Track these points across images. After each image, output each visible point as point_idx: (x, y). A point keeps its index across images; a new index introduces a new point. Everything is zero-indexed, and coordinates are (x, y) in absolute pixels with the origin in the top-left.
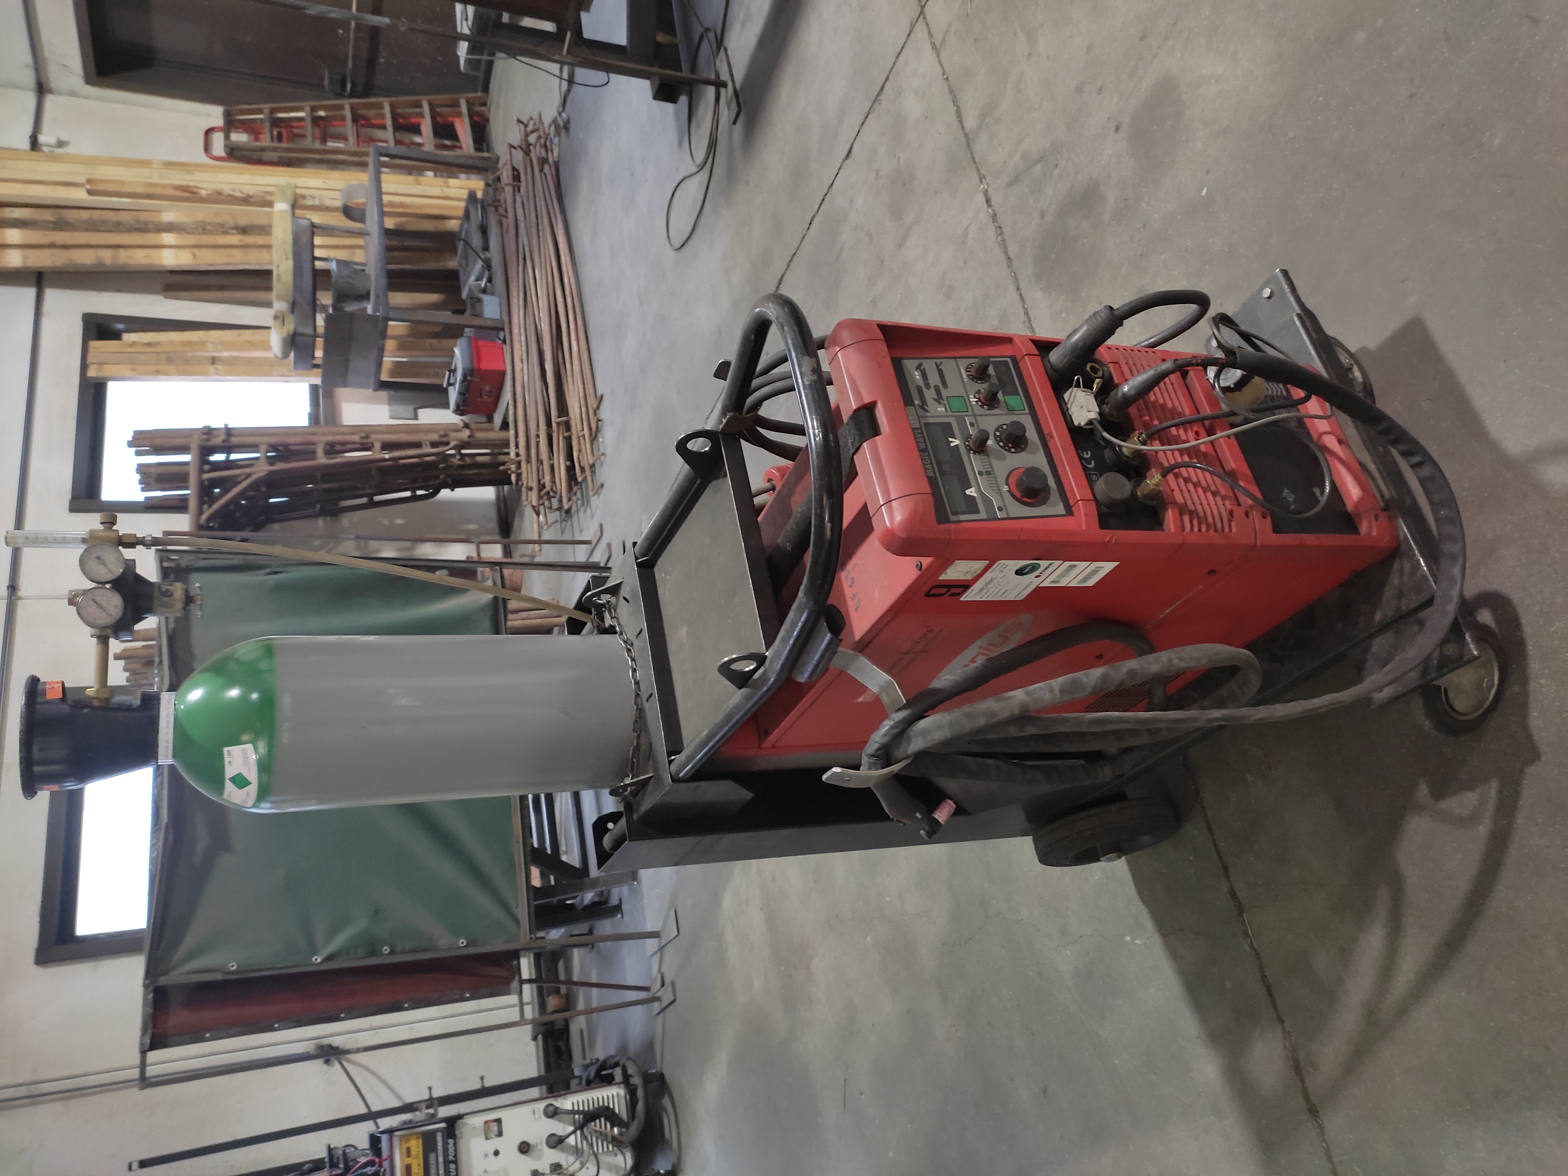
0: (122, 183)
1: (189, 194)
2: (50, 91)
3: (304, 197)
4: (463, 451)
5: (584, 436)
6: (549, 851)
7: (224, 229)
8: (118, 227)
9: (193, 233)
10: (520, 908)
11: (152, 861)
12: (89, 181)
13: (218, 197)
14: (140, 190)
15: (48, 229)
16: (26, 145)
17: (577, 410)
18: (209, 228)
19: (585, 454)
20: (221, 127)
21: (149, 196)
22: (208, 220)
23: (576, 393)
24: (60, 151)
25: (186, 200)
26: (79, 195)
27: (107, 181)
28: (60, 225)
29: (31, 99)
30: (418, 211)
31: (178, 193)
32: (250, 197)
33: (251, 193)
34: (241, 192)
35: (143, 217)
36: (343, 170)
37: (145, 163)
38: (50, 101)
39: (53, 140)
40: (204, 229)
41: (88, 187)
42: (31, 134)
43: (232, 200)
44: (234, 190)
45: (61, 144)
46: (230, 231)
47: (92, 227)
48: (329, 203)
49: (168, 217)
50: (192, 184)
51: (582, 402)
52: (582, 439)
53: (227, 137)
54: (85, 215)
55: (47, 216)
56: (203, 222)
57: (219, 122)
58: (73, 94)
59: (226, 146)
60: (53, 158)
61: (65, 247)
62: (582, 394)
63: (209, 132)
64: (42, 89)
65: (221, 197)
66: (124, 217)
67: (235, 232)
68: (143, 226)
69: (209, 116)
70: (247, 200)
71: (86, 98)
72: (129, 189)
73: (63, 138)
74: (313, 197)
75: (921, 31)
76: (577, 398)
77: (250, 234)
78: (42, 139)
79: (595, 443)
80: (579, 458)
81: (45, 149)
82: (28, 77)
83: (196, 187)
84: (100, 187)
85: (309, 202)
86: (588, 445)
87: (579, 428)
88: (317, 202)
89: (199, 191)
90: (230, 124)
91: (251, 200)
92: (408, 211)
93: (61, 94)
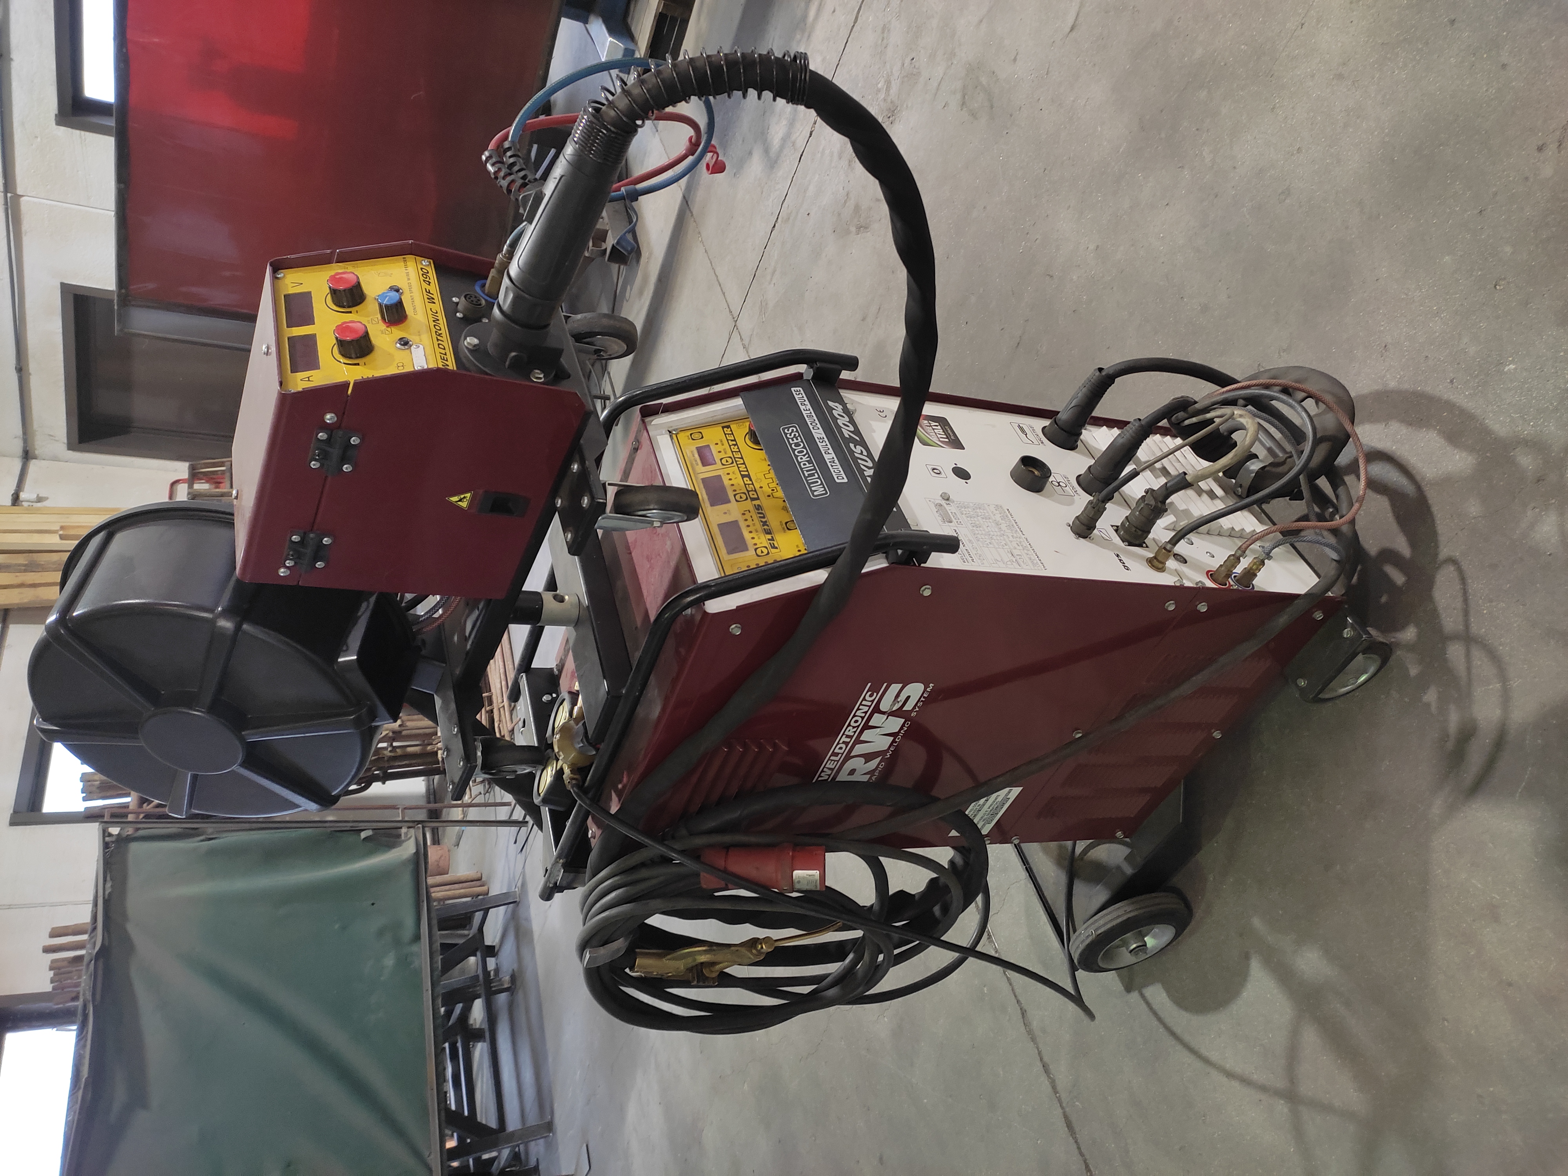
2: (35, 458)
4: (395, 744)
5: (504, 706)
6: (466, 1113)
10: (432, 1156)
11: (68, 1124)
12: (62, 528)
15: (20, 571)
16: (8, 501)
17: (499, 686)
19: (504, 724)
20: (185, 479)
23: (497, 671)
24: (39, 505)
26: (52, 541)
27: (79, 527)
28: (31, 567)
29: (16, 463)
38: (33, 465)
39: (33, 497)
41: (61, 532)
42: (13, 492)
45: (40, 499)
51: (503, 677)
52: (502, 710)
53: (191, 486)
54: (55, 557)
55: (21, 560)
57: (185, 475)
58: (55, 459)
59: (189, 494)
60: (31, 511)
61: (34, 586)
62: (502, 670)
63: (174, 484)
64: (27, 455)
69: (176, 470)
71: (67, 461)
73: (42, 495)
75: (736, 337)
76: (498, 675)
78: (23, 496)
79: (515, 712)
80: (499, 727)
81: (24, 503)
82: (17, 447)
84: (72, 532)
86: (507, 714)
87: (500, 701)
90: (194, 476)
93: (44, 460)
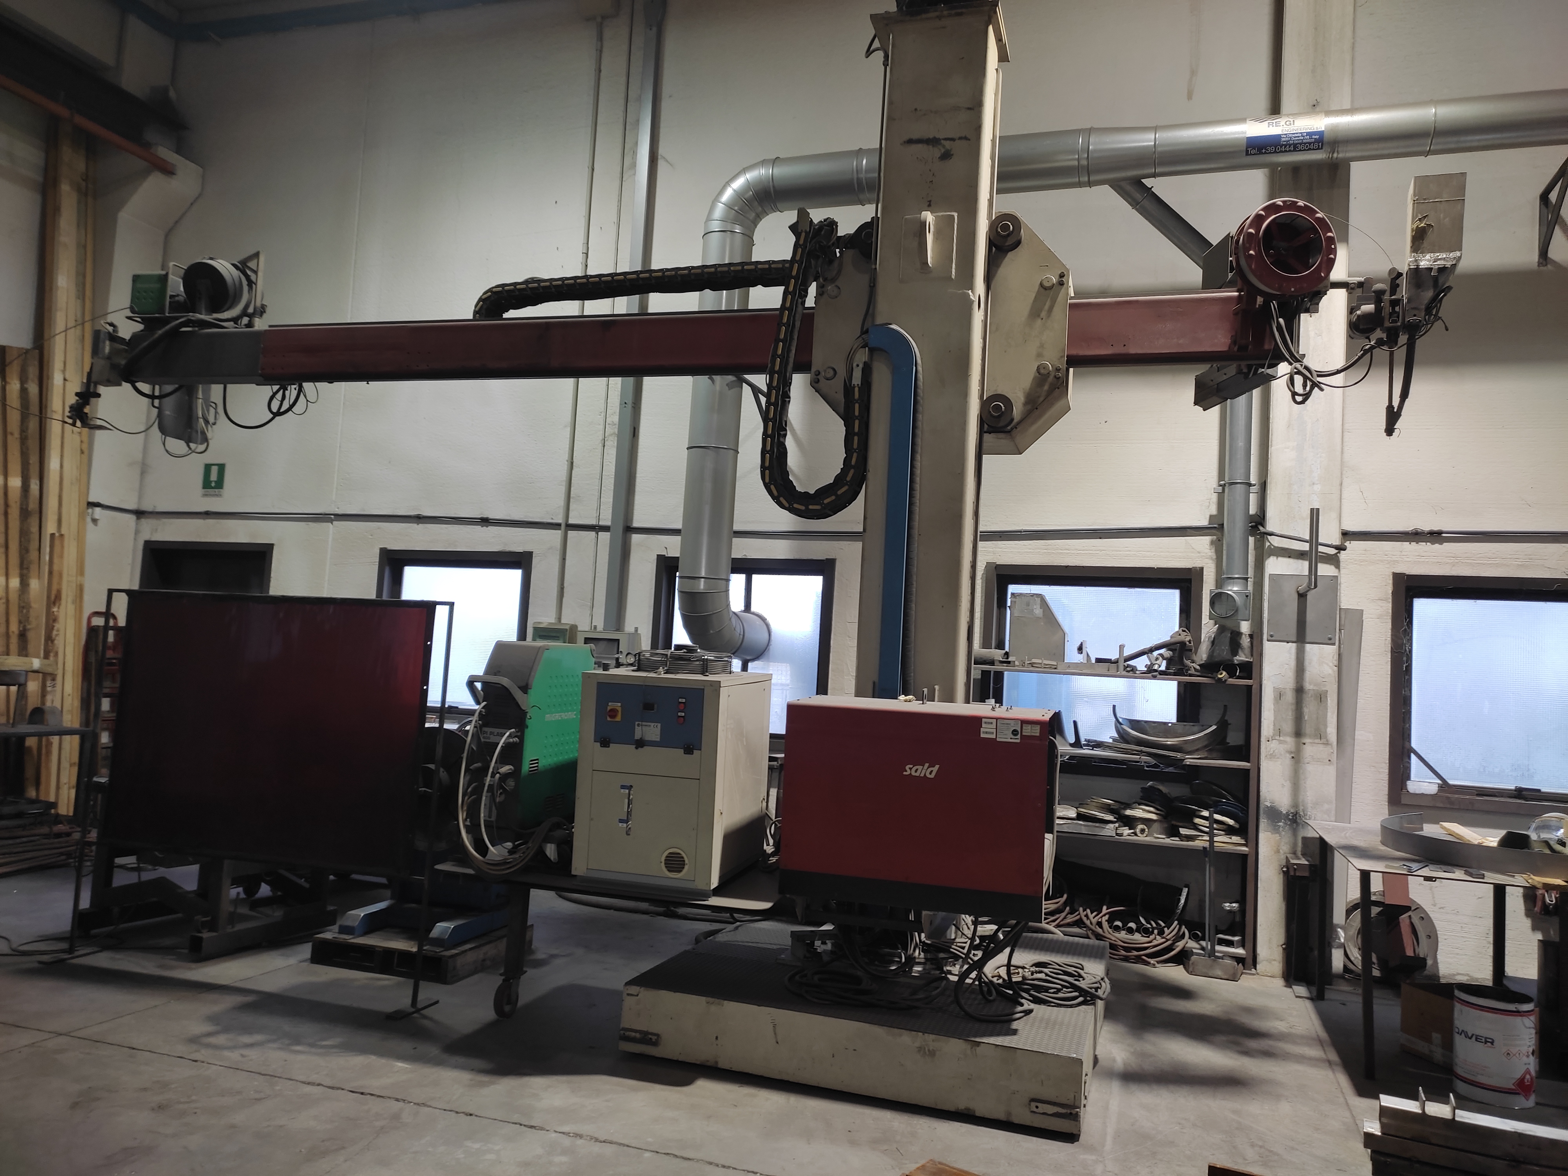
0: (61, 556)
1: (54, 599)
2: (138, 518)
3: (54, 680)
7: (24, 621)
8: (24, 550)
9: (20, 599)
12: (63, 535)
13: (52, 620)
14: (56, 568)
15: (21, 504)
16: (92, 499)
18: (25, 611)
21: (51, 573)
22: (31, 610)
24: (88, 520)
25: (48, 597)
26: (50, 527)
27: (62, 547)
28: (25, 513)
29: (132, 506)
30: (43, 765)
31: (54, 593)
32: (52, 641)
33: (56, 642)
34: (57, 635)
35: (34, 568)
36: (82, 709)
37: (81, 571)
38: (132, 518)
39: (96, 516)
40: (23, 607)
41: (58, 534)
42: (103, 503)
43: (50, 629)
44: (58, 631)
45: (95, 521)
46: (22, 625)
47: (24, 533)
48: (49, 698)
49: (34, 584)
50: (63, 602)
54: (35, 529)
55: (33, 505)
56: (31, 607)
58: (137, 532)
59: (101, 627)
60: (82, 516)
61: (6, 515)
64: (139, 514)
65: (51, 621)
66: (33, 555)
67: (21, 629)
68: (25, 566)
70: (49, 639)
71: (135, 539)
72: (56, 560)
73: (99, 523)
74: (54, 686)
77: (19, 639)
78: (98, 510)
81: (90, 511)
82: (147, 506)
83: (60, 605)
84: (57, 542)
85: (49, 683)
88: (49, 689)
89: (57, 606)
91: (50, 642)
92: (43, 757)
93: (136, 525)
